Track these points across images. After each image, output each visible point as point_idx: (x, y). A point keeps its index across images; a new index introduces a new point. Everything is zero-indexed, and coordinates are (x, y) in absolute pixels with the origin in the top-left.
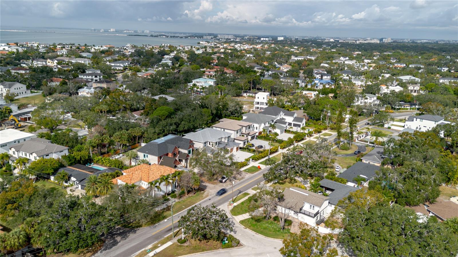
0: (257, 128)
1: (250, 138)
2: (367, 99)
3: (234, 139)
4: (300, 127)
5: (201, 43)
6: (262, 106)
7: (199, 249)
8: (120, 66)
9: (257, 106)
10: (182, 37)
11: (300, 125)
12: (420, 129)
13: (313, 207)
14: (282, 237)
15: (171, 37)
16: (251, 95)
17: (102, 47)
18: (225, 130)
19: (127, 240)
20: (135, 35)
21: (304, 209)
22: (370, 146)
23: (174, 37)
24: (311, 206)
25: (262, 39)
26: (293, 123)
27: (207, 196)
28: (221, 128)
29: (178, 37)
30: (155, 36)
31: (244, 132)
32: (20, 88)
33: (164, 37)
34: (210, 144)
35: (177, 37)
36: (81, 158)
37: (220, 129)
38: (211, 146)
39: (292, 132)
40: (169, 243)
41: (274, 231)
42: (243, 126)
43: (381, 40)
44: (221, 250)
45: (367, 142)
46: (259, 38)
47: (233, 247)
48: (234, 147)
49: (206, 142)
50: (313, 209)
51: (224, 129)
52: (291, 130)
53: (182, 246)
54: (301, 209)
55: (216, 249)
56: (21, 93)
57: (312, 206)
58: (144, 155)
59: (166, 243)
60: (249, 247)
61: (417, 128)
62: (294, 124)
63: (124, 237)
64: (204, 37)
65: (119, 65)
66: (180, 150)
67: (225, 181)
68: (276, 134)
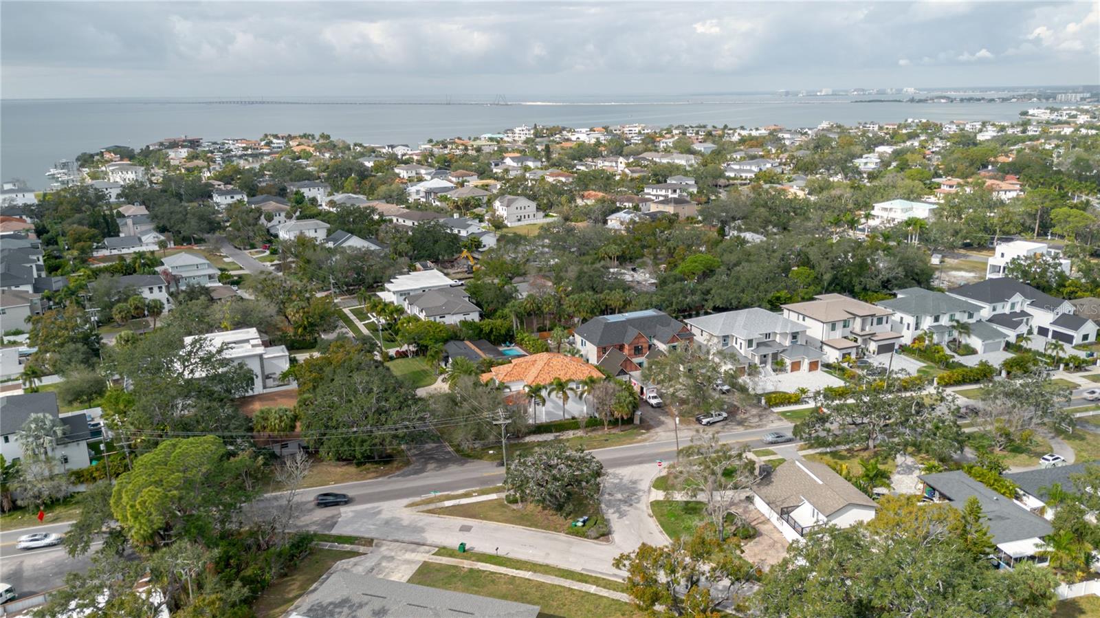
0: (909, 325)
1: (873, 346)
3: (822, 342)
5: (1031, 112)
7: (528, 520)
8: (750, 171)
10: (992, 100)
11: (1072, 337)
15: (962, 100)
17: (757, 129)
18: (806, 319)
19: (443, 471)
20: (869, 101)
23: (970, 99)
24: (814, 510)
26: (1052, 328)
27: (644, 440)
28: (799, 314)
29: (983, 99)
30: (920, 101)
31: (857, 329)
32: (525, 208)
33: (943, 101)
35: (979, 100)
36: (491, 331)
37: (796, 315)
38: (738, 347)
40: (494, 496)
42: (855, 316)
44: (562, 536)
47: (587, 537)
48: (804, 359)
49: (728, 336)
50: (817, 519)
51: (804, 317)
52: (1024, 345)
53: (508, 507)
55: (556, 530)
56: (527, 217)
58: (582, 342)
59: (488, 494)
60: (618, 548)
62: (1054, 332)
63: (440, 467)
64: (1059, 97)
65: (748, 168)
66: (655, 342)
67: (709, 424)
68: (969, 350)
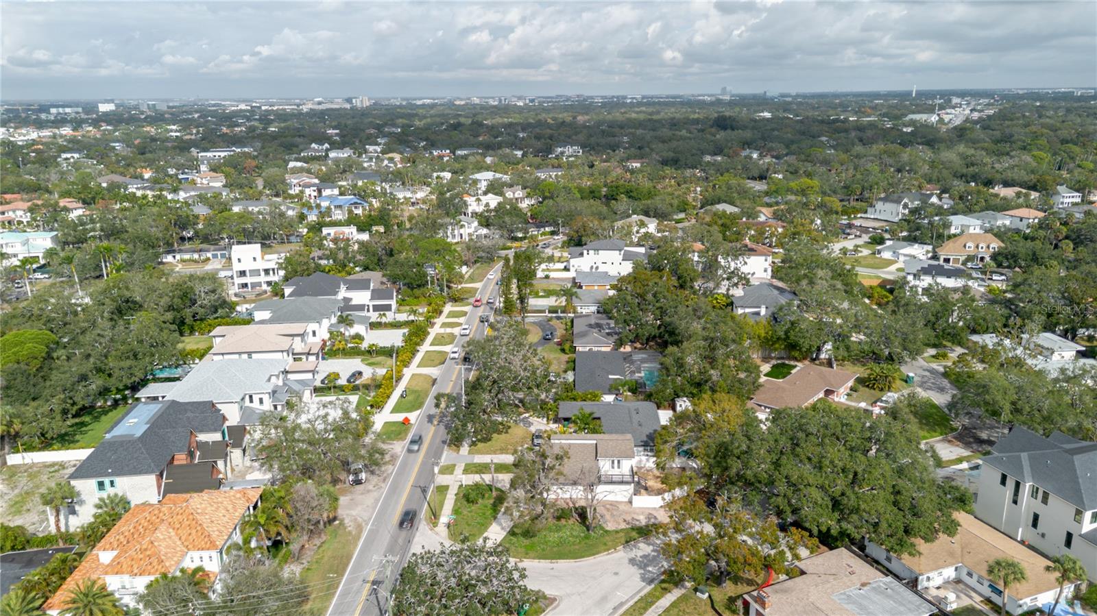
2: (462, 226)
3: (286, 372)
4: (390, 310)
6: (255, 279)
9: (243, 280)
12: (597, 268)
13: (619, 462)
14: (604, 547)
16: (187, 256)
18: (253, 355)
21: (602, 472)
22: (551, 317)
24: (613, 462)
25: (53, 111)
27: (360, 528)
28: (240, 353)
31: (298, 349)
34: (251, 401)
37: (236, 356)
38: (256, 404)
39: (396, 325)
41: (580, 543)
42: (294, 336)
43: (349, 100)
45: (543, 311)
46: (44, 109)
50: (619, 467)
51: (250, 354)
52: (384, 320)
54: (599, 478)
57: (616, 462)
58: (101, 485)
60: (568, 595)
61: (592, 267)
62: (380, 306)
66: (199, 437)
68: (358, 337)
